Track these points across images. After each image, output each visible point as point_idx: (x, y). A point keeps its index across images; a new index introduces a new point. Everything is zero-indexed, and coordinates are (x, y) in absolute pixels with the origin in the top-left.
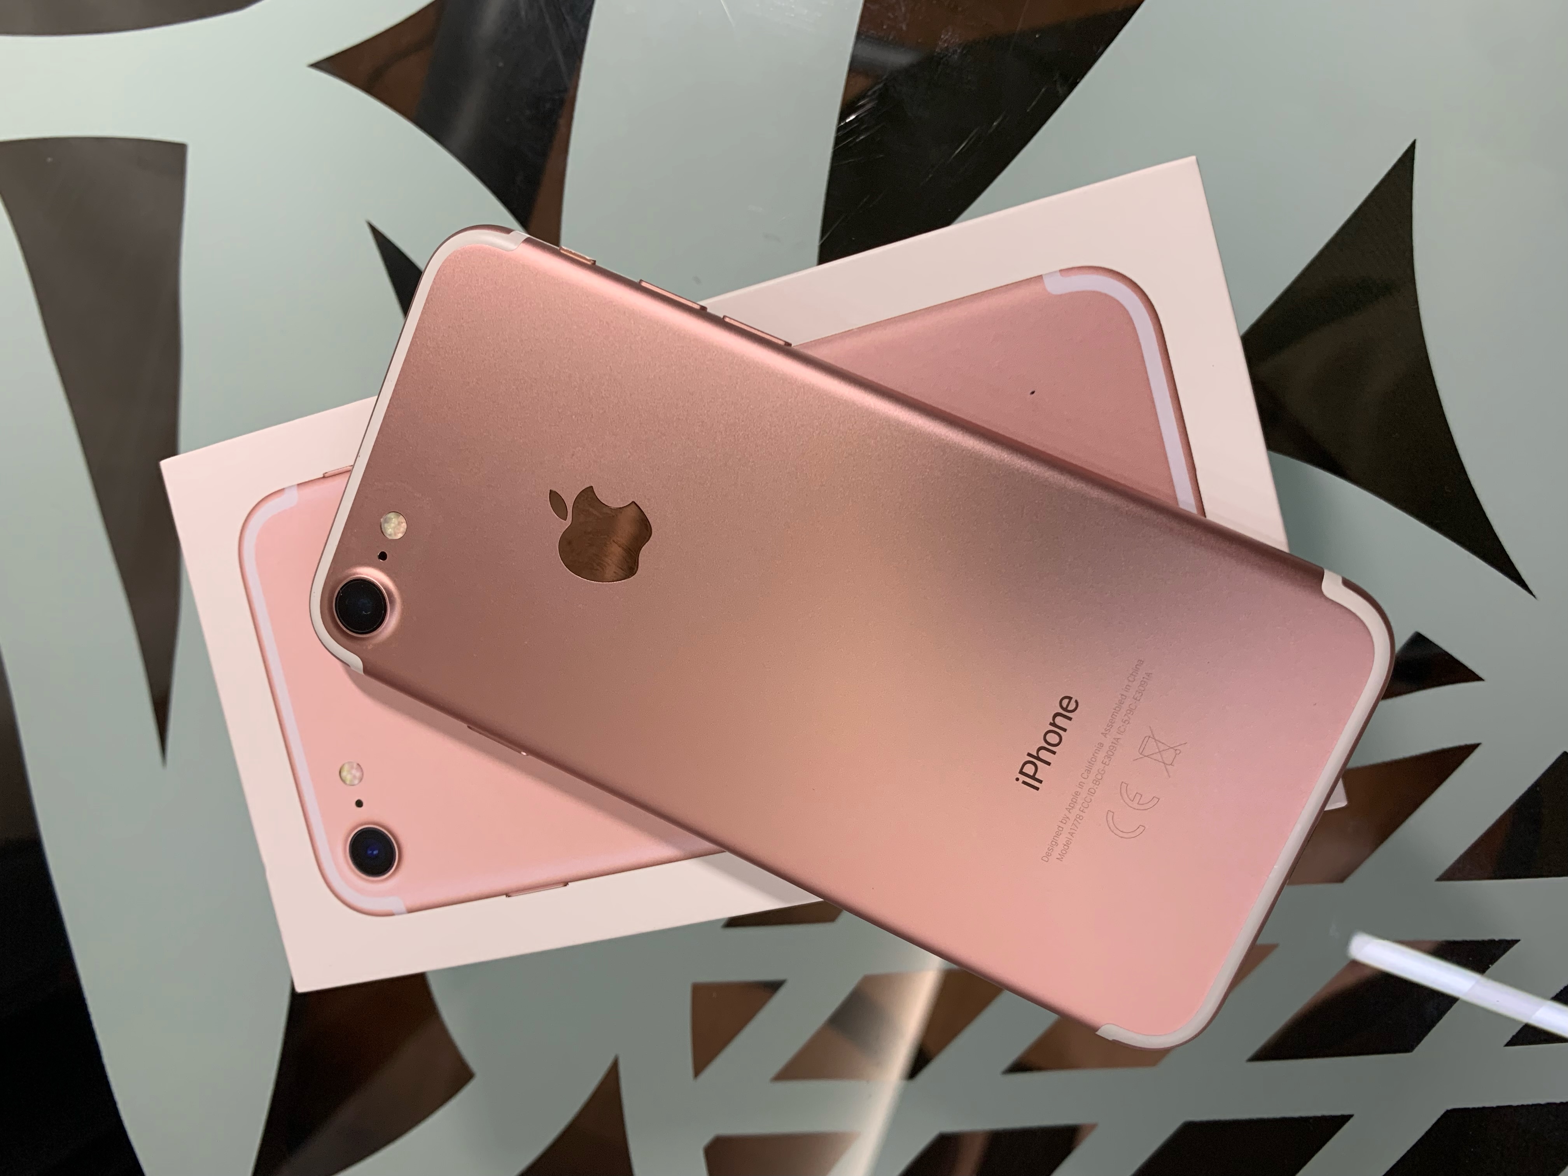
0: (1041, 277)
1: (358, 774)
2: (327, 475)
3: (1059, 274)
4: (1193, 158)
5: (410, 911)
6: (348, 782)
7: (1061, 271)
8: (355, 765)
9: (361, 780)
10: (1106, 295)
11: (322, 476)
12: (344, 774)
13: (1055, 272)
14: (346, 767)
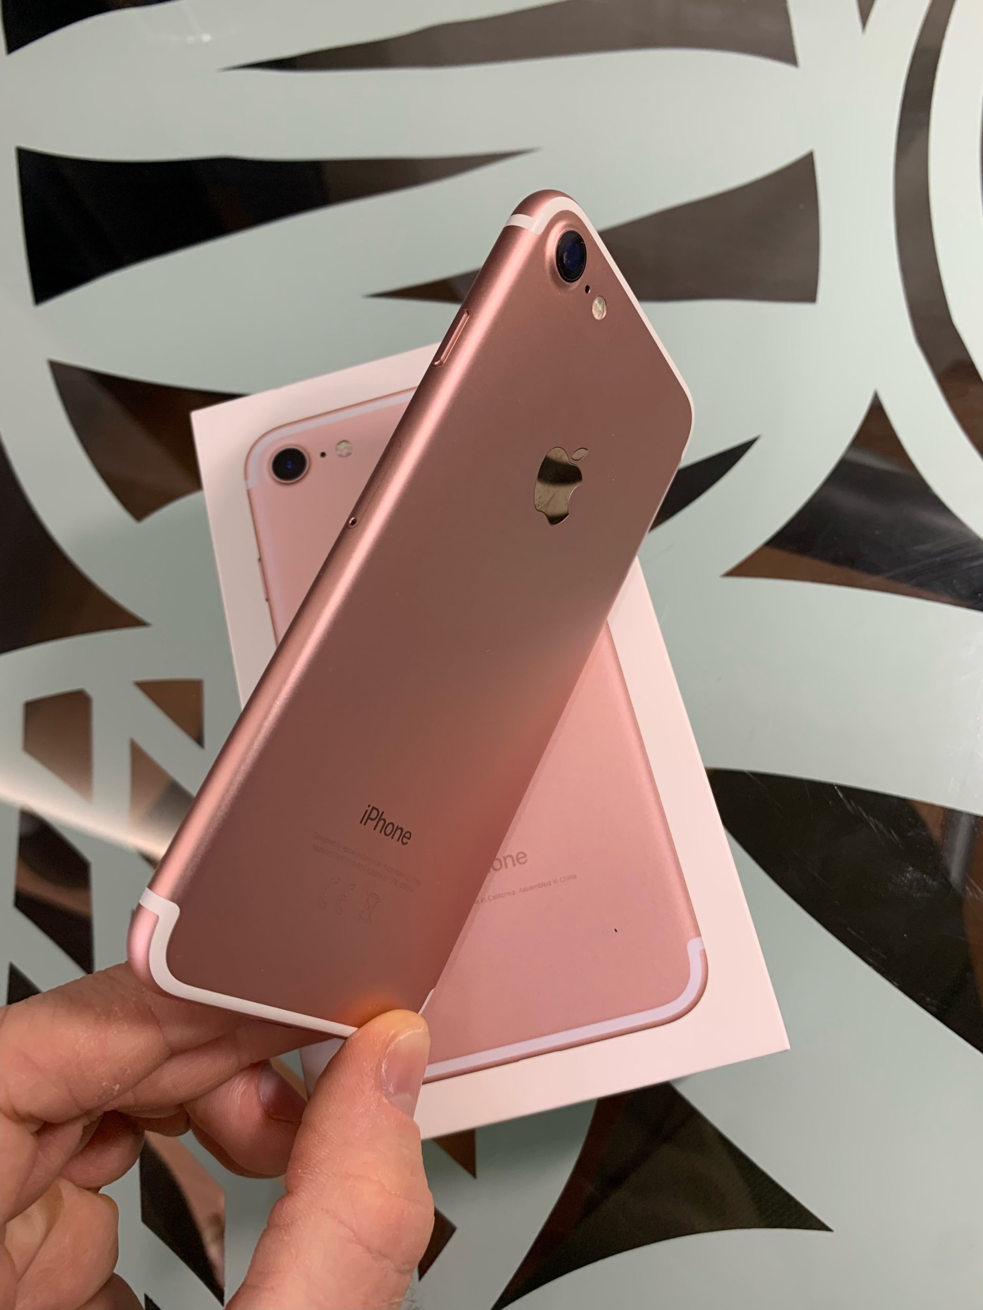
0: (700, 935)
1: (344, 453)
3: (703, 948)
4: (788, 1047)
5: (248, 492)
6: (338, 447)
7: (704, 951)
8: (349, 451)
9: (340, 456)
10: (687, 983)
12: (344, 444)
13: (703, 947)
14: (348, 445)
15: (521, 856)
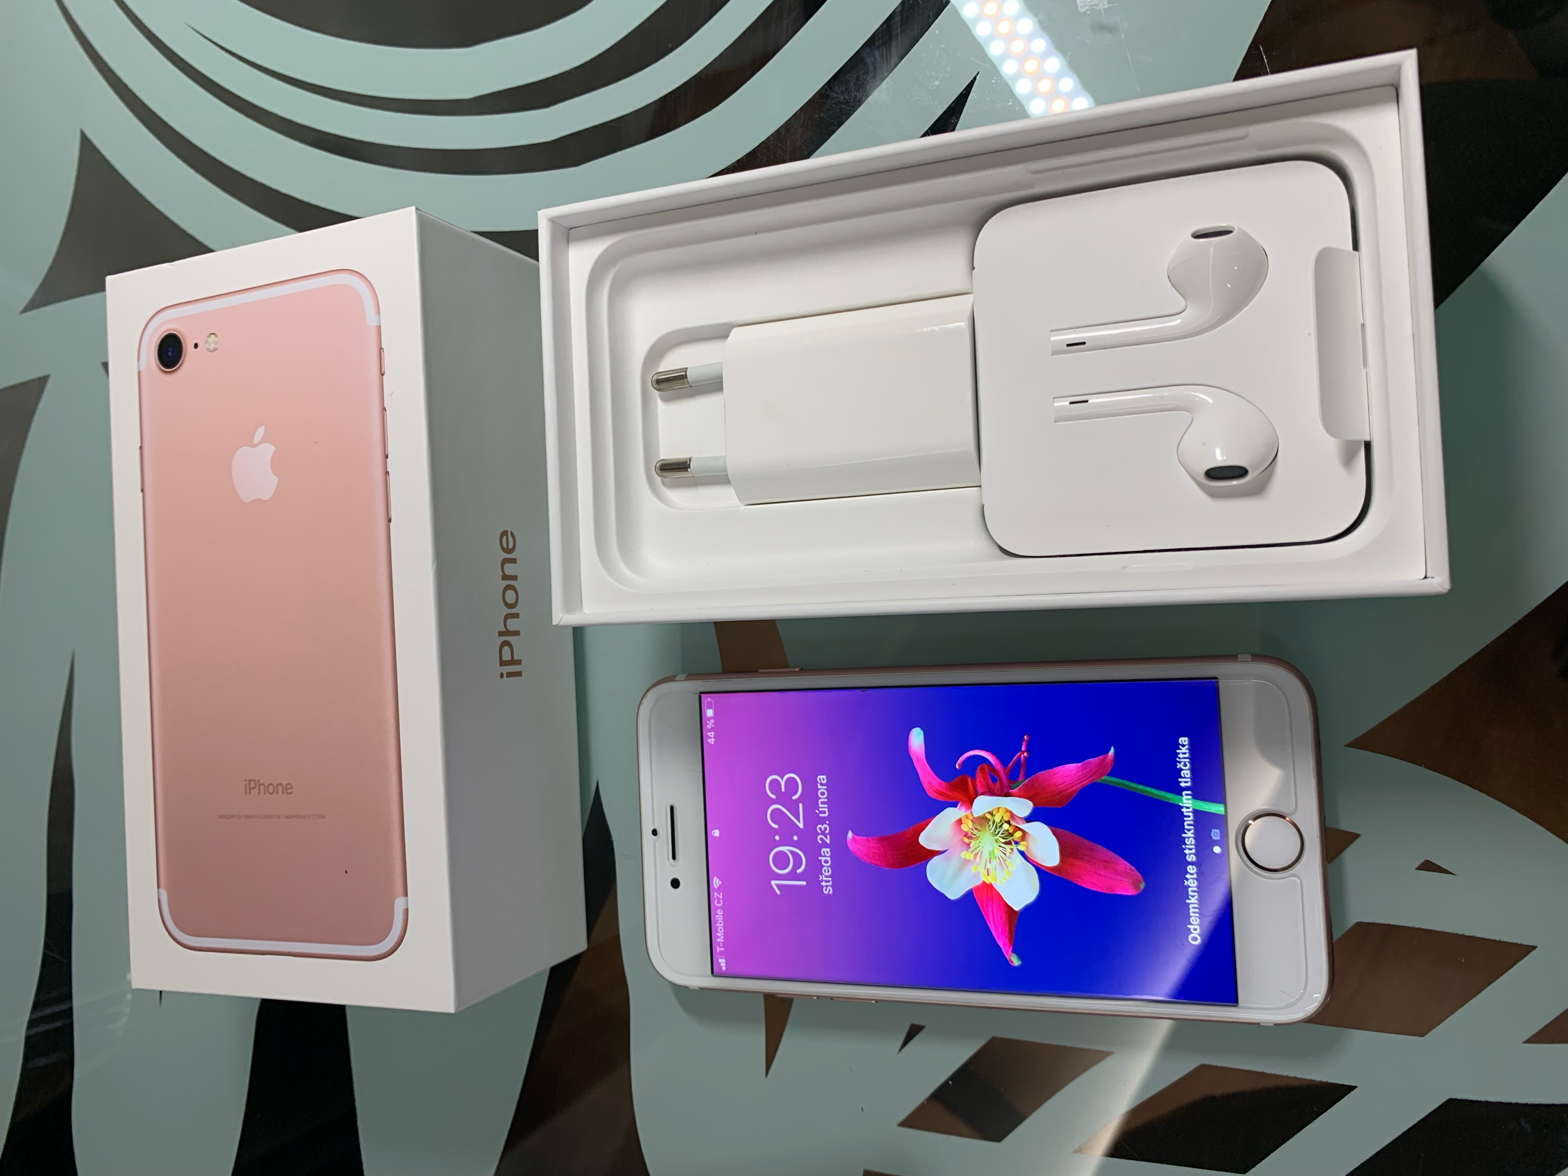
1: (211, 348)
2: (382, 351)
5: (139, 373)
6: (209, 339)
7: (407, 910)
8: (216, 346)
9: (208, 350)
11: (383, 347)
12: (213, 337)
14: (216, 339)
15: (289, 786)
